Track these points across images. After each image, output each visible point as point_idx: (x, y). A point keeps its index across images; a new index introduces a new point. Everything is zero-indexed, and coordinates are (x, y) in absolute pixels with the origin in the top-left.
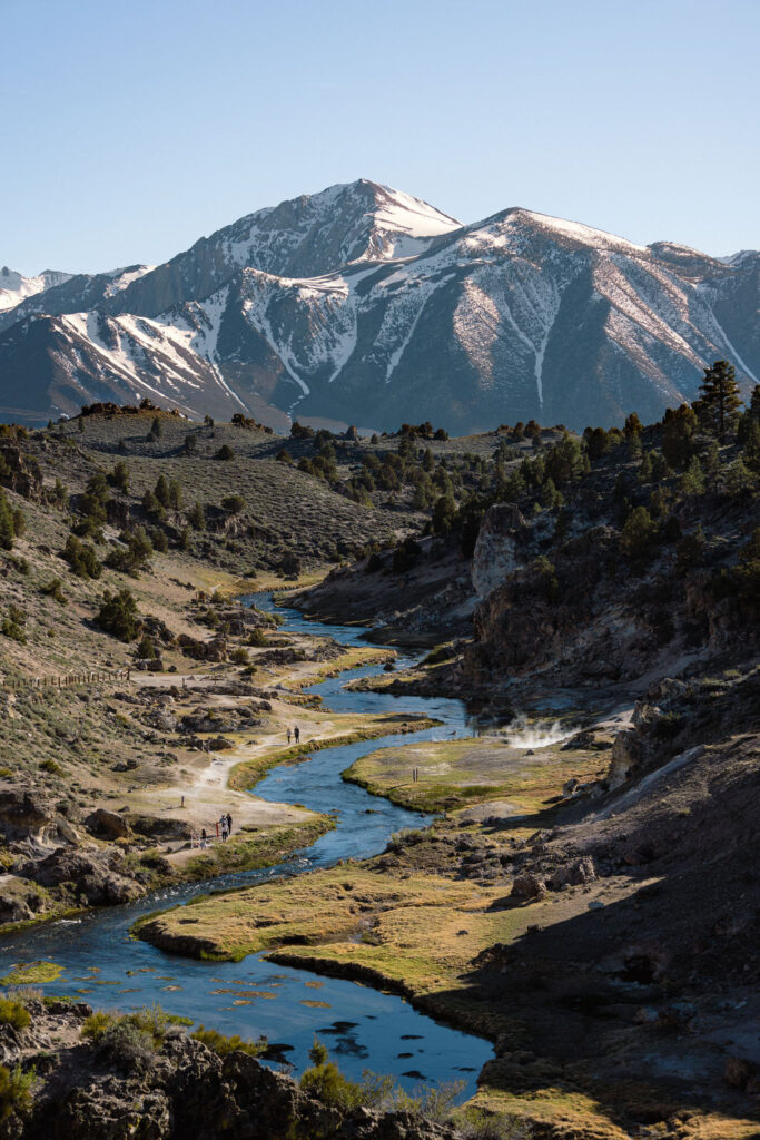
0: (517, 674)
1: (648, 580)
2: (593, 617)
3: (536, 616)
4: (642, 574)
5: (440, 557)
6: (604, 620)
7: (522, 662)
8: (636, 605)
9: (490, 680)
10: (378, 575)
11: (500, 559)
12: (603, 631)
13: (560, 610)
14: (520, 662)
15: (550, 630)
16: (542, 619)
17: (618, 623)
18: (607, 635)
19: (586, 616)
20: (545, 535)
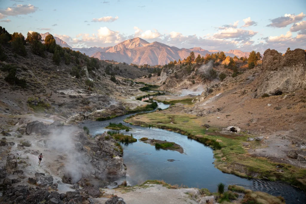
0: (172, 88)
1: (190, 76)
2: (183, 81)
3: (174, 80)
4: (189, 75)
5: (155, 76)
6: (184, 81)
7: (173, 86)
8: (189, 79)
9: (168, 89)
10: (146, 78)
11: (164, 75)
12: (184, 83)
13: (178, 79)
14: (172, 87)
15: (176, 82)
16: (175, 81)
17: (186, 82)
18: (185, 83)
19: (182, 81)
20: (170, 72)
